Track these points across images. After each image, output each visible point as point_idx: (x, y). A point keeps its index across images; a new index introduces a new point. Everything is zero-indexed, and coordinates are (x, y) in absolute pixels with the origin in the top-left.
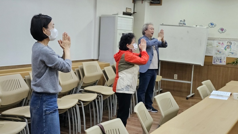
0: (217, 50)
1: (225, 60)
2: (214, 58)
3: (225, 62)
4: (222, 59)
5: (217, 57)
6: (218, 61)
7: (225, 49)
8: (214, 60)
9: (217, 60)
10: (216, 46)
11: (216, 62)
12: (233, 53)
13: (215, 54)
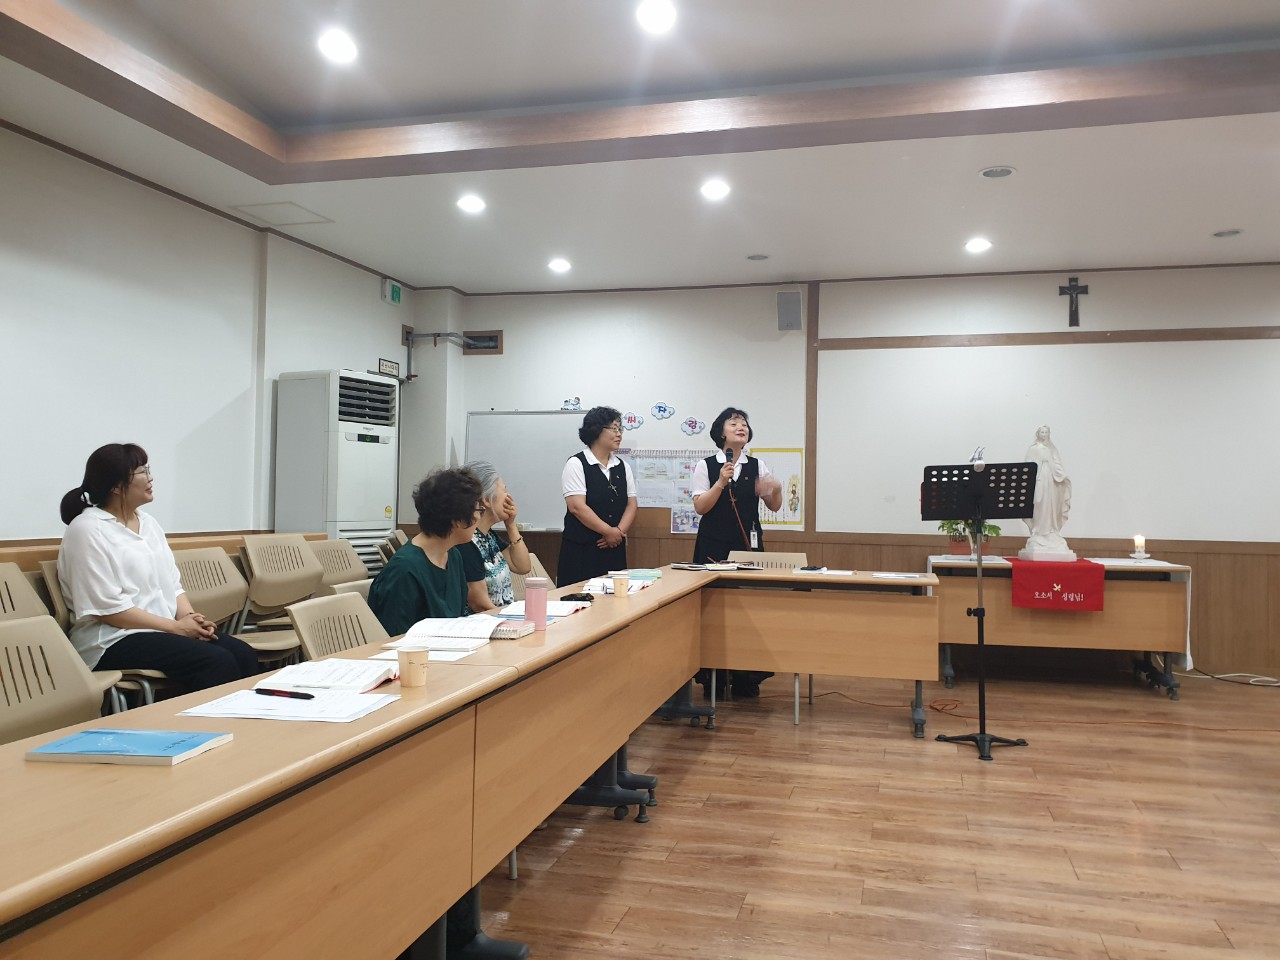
0: (681, 489)
2: (673, 514)
6: (688, 523)
8: (674, 522)
9: (685, 521)
10: (678, 475)
11: (681, 527)
13: (675, 499)
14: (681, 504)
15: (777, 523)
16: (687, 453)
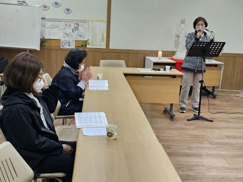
0: (64, 33)
1: (74, 43)
2: (62, 41)
3: (73, 45)
4: (71, 42)
5: (65, 41)
6: (67, 45)
7: (73, 31)
8: (62, 44)
10: (63, 28)
11: (65, 46)
12: (81, 36)
13: (63, 37)
14: (64, 38)
15: (97, 46)
16: (66, 20)
